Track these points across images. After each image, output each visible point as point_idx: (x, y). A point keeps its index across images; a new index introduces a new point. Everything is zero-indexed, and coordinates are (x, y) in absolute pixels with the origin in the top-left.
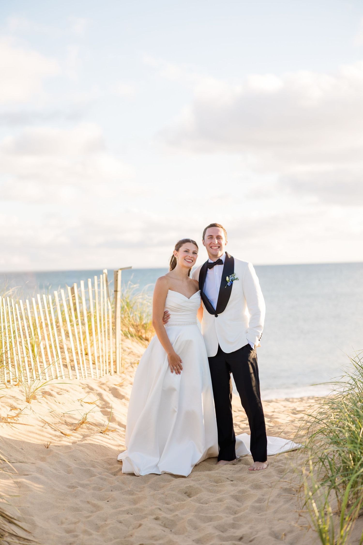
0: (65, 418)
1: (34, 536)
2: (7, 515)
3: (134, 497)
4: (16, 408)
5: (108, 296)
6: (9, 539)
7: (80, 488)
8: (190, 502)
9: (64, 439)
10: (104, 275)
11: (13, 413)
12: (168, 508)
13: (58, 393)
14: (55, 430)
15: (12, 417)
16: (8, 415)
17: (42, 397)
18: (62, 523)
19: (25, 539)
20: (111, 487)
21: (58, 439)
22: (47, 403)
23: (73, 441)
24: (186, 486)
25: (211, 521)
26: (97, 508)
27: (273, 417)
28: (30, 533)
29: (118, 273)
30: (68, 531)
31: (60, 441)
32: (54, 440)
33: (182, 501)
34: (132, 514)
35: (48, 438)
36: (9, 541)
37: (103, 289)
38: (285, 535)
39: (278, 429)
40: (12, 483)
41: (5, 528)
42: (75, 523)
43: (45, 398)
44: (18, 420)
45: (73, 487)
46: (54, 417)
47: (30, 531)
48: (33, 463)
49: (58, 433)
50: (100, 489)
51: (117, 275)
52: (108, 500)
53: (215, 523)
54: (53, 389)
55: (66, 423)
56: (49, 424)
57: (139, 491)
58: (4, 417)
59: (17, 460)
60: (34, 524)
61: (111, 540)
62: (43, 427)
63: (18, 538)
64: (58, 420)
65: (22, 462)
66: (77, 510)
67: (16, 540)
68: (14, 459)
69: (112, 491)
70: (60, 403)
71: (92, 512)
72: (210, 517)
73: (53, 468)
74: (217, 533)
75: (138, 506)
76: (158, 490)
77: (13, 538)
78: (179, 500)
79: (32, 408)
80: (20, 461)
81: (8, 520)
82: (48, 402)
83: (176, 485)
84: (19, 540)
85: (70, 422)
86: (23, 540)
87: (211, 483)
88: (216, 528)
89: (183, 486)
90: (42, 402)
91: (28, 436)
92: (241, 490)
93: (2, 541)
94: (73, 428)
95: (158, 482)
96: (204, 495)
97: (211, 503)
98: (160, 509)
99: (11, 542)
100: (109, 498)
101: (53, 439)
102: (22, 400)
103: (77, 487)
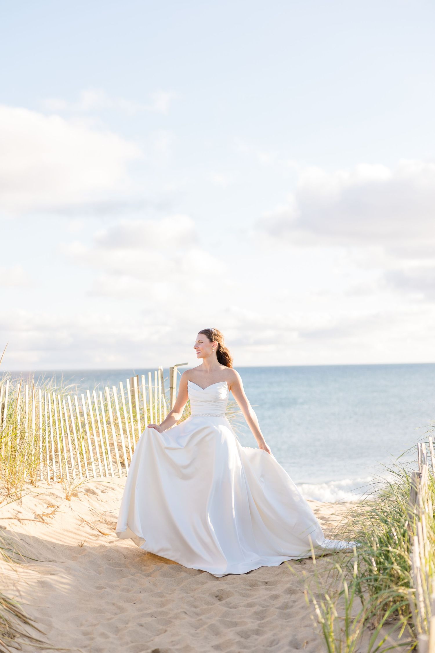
0: (105, 517)
1: (48, 638)
2: (23, 615)
3: (163, 599)
4: (53, 506)
5: (163, 393)
6: (20, 640)
7: (108, 589)
8: (218, 607)
9: (101, 538)
10: (159, 371)
11: (50, 510)
12: (194, 612)
13: (102, 491)
14: (93, 529)
15: (47, 515)
16: (43, 512)
17: (84, 495)
18: (81, 625)
19: (37, 640)
20: (140, 588)
21: (95, 538)
22: (89, 501)
23: (110, 540)
24: (218, 589)
25: (236, 627)
26: (122, 609)
27: (329, 519)
28: (45, 634)
29: (173, 370)
30: (85, 634)
31: (97, 540)
32: (91, 539)
33: (211, 605)
34: (156, 617)
35: (84, 537)
36: (19, 642)
37: (158, 385)
38: (307, 643)
39: (329, 532)
40: (34, 582)
41: (18, 629)
42: (95, 625)
43: (87, 495)
44: (54, 517)
45: (101, 588)
46: (94, 515)
47: (45, 633)
48: (64, 562)
49: (96, 532)
50: (128, 591)
51: (173, 371)
52: (134, 602)
53: (238, 629)
54: (98, 486)
55: (106, 522)
56: (87, 523)
57: (169, 593)
58: (39, 514)
59: (46, 559)
60: (50, 625)
61: (127, 643)
62: (79, 525)
63: (30, 639)
64: (97, 518)
65: (52, 560)
66: (100, 611)
67: (27, 641)
68: (44, 558)
69: (141, 593)
70: (103, 501)
71: (116, 614)
72: (235, 622)
73: (84, 568)
74: (238, 639)
75: (164, 609)
76: (189, 593)
77: (25, 639)
78: (208, 603)
79: (71, 506)
80: (50, 560)
81: (24, 620)
82: (89, 499)
83: (207, 588)
84: (31, 641)
85: (110, 521)
86: (36, 642)
87: (245, 587)
88: (238, 634)
89: (215, 590)
90: (83, 500)
91: (63, 535)
92: (273, 595)
93: (13, 642)
94: (112, 527)
95: (191, 585)
96: (235, 599)
97: (240, 608)
98: (185, 613)
99: (21, 644)
100: (136, 600)
101: (89, 538)
102: (61, 498)
103: (106, 588)
